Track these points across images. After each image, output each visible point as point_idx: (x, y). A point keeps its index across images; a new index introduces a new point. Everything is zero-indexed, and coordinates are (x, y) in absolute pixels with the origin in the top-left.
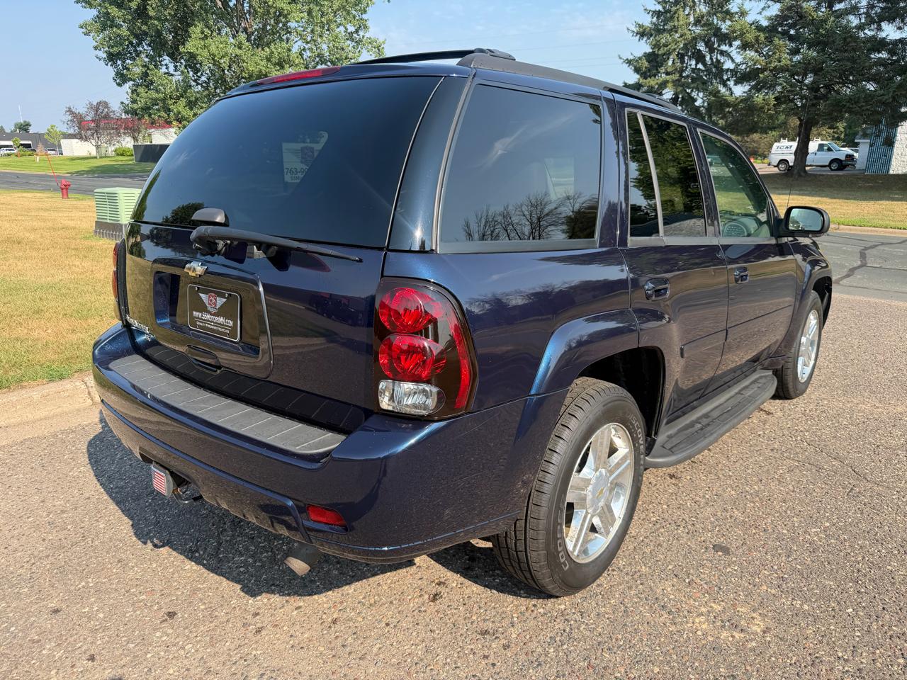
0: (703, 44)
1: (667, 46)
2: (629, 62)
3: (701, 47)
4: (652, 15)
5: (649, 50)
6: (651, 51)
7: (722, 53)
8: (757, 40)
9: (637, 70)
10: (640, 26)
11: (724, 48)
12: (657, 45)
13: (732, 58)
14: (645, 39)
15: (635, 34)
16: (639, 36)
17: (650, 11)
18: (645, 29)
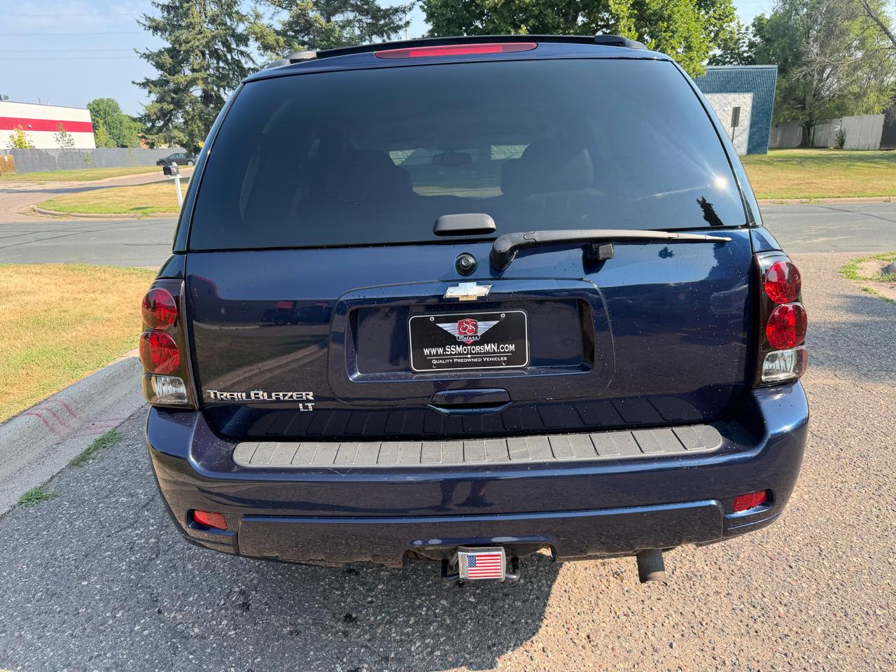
0: (220, 44)
1: (188, 43)
2: (147, 57)
3: (219, 46)
4: (162, 9)
5: (168, 45)
6: (170, 46)
7: (242, 53)
8: (278, 43)
9: (159, 66)
10: (152, 20)
11: (242, 48)
12: (176, 41)
13: (252, 59)
14: (159, 33)
15: (147, 28)
16: (151, 30)
17: (159, 4)
18: (158, 23)
